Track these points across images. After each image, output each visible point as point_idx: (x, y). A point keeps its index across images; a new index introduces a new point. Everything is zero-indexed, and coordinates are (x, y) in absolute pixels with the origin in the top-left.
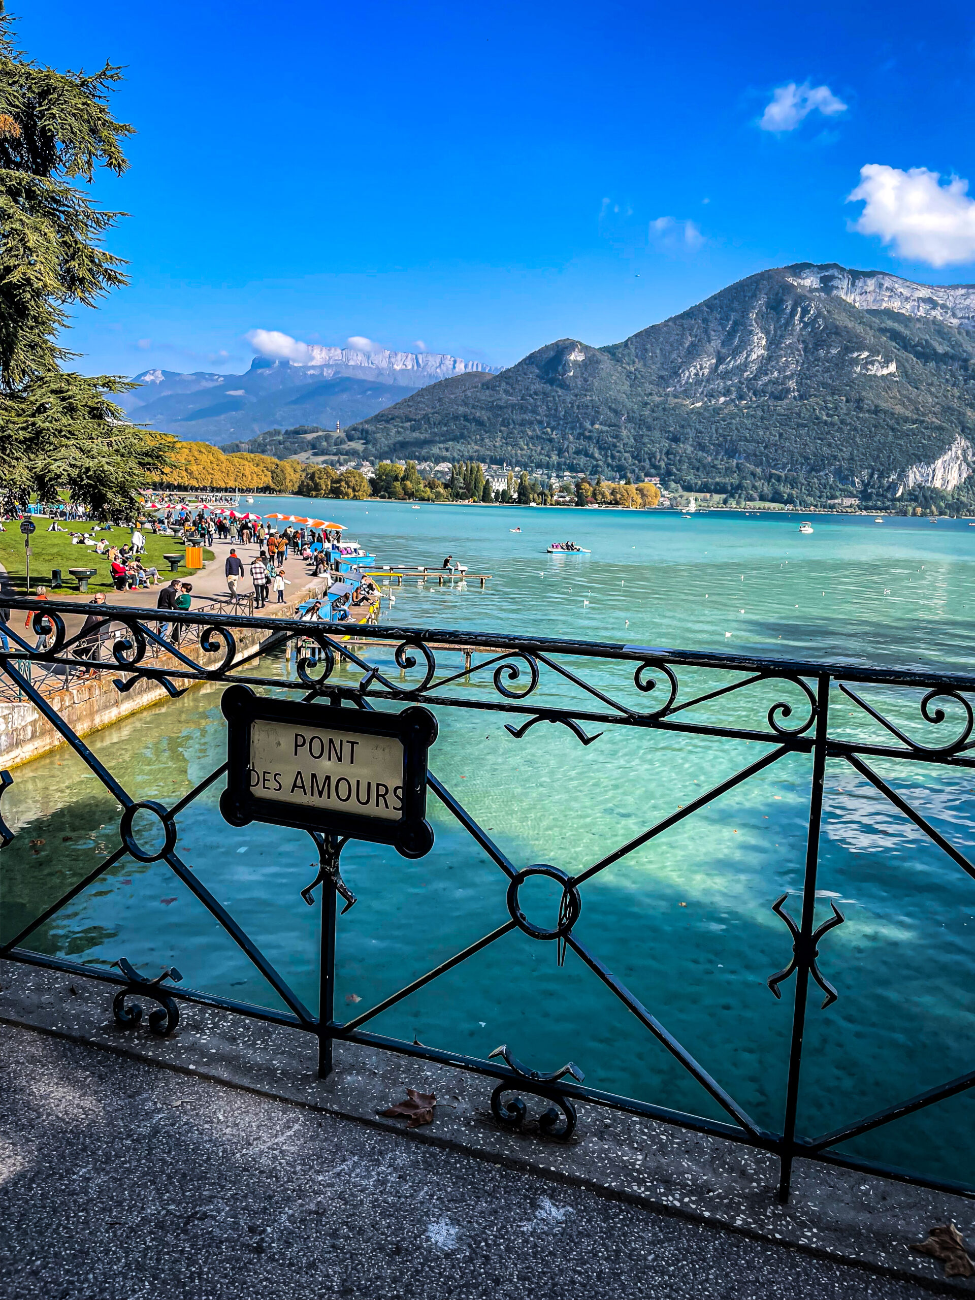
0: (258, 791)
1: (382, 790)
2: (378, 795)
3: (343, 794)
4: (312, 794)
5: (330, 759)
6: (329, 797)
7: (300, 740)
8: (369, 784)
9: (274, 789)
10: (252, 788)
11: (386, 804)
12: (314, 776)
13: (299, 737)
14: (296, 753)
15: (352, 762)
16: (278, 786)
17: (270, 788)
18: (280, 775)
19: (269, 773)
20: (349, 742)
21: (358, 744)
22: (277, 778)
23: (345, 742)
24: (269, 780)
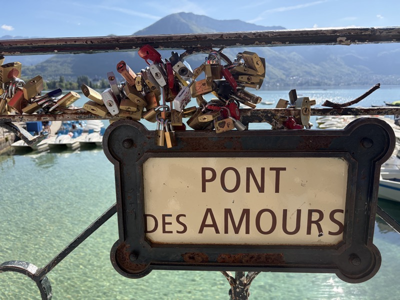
0: (158, 236)
1: (315, 217)
2: (310, 222)
3: (266, 226)
4: (226, 232)
5: (248, 191)
6: (247, 232)
7: (209, 175)
8: (299, 212)
9: (178, 232)
10: (149, 234)
11: (320, 230)
12: (228, 212)
13: (207, 171)
14: (204, 190)
15: (277, 191)
16: (181, 228)
17: (171, 232)
18: (185, 216)
19: (170, 215)
20: (271, 169)
21: (284, 169)
22: (181, 219)
23: (267, 171)
24: (171, 224)
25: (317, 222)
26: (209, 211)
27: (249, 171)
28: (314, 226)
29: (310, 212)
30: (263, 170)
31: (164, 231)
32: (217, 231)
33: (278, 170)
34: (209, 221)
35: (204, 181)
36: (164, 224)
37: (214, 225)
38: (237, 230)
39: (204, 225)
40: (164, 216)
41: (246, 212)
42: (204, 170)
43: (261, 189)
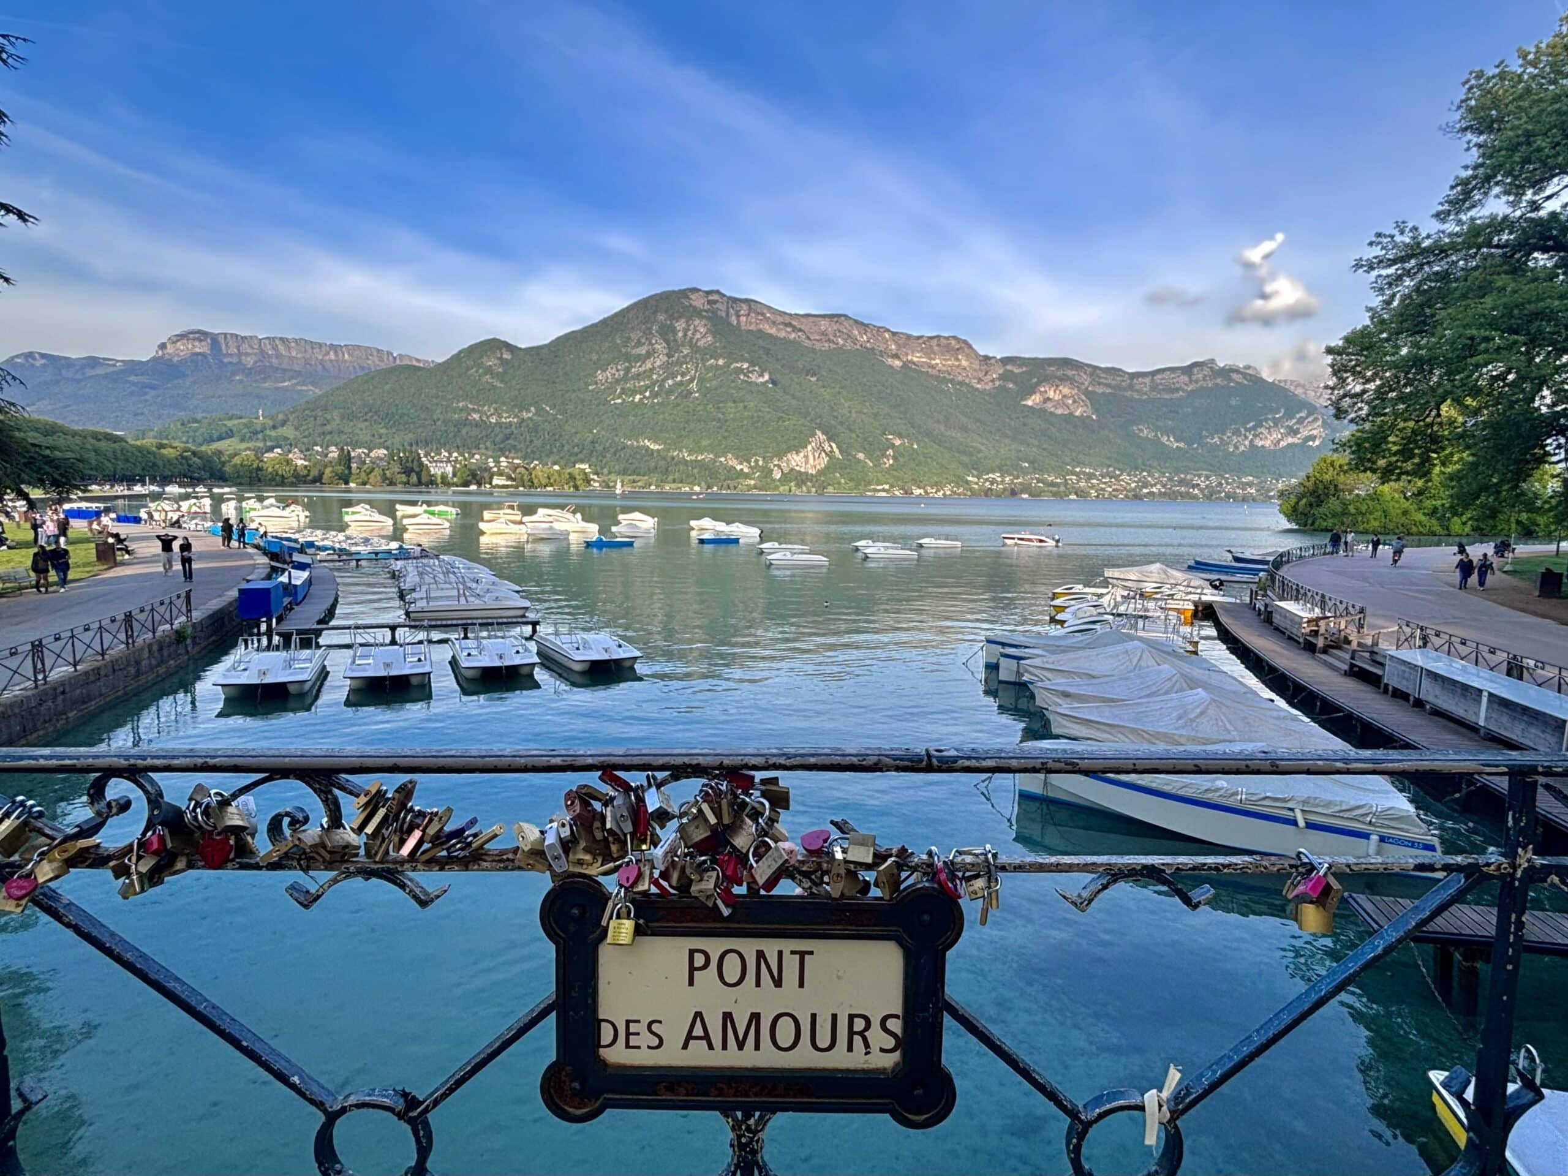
0: (616, 1055)
1: (859, 1025)
2: (851, 1033)
3: (785, 1039)
4: (725, 1047)
5: (758, 984)
6: (757, 1047)
7: (699, 960)
8: (834, 1017)
9: (649, 1047)
10: (602, 1051)
11: (867, 1045)
12: (728, 1017)
13: (696, 955)
14: (691, 983)
15: (801, 985)
16: (655, 1042)
17: (639, 1047)
18: (660, 1022)
19: (638, 1021)
20: (793, 952)
21: (811, 953)
22: (654, 1027)
23: (786, 955)
24: (638, 1034)
25: (861, 1034)
26: (698, 1015)
27: (760, 955)
28: (857, 1039)
29: (851, 1017)
30: (780, 953)
31: (628, 1046)
32: (711, 1047)
33: (802, 954)
34: (698, 1031)
35: (692, 969)
36: (628, 1034)
37: (706, 1037)
38: (741, 1045)
39: (690, 1037)
40: (628, 1022)
41: (755, 1017)
42: (692, 953)
43: (778, 983)
